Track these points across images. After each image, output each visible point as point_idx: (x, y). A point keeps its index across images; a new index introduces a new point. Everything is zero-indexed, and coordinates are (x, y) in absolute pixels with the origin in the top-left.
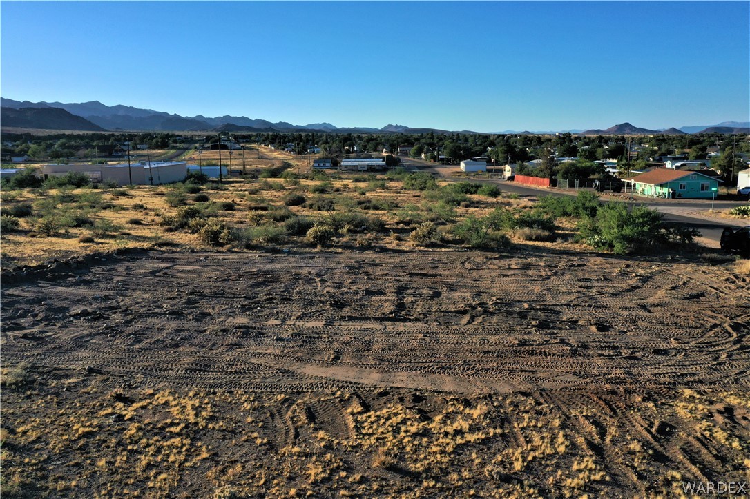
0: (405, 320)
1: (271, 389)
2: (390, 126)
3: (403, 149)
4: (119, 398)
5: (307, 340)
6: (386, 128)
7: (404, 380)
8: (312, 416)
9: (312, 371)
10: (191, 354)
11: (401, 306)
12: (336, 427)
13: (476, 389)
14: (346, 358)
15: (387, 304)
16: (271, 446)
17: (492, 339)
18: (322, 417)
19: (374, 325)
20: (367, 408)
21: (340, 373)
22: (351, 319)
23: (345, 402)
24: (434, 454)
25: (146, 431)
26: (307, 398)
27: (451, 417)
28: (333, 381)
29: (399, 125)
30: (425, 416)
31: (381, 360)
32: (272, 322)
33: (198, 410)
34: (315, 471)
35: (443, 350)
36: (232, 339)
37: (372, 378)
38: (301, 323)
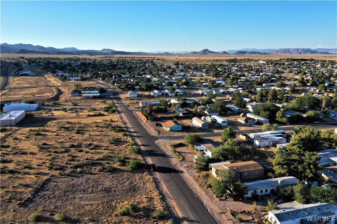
0: (92, 193)
1: (78, 205)
2: (104, 49)
3: (108, 79)
4: (65, 208)
5: (81, 198)
6: (103, 50)
7: (91, 203)
8: (82, 207)
9: (82, 203)
10: (69, 202)
11: (92, 191)
12: (84, 208)
13: (97, 202)
14: (85, 201)
15: (90, 190)
16: (80, 210)
17: (101, 195)
18: (83, 207)
19: (88, 195)
20: (87, 206)
21: (85, 202)
22: (86, 194)
23: (85, 206)
24: (92, 209)
25: (70, 210)
27: (94, 206)
28: (84, 204)
30: (92, 206)
31: (89, 200)
32: (76, 196)
33: (73, 208)
34: (83, 212)
35: (95, 198)
36: (72, 199)
37: (88, 203)
38: (80, 195)
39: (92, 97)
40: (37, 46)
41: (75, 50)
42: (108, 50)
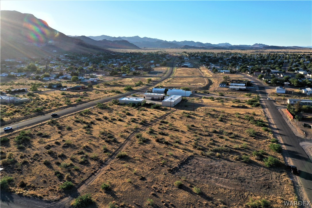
0: (227, 178)
1: (213, 185)
2: (256, 44)
3: (256, 73)
4: (202, 184)
5: (216, 180)
6: (254, 45)
7: (225, 186)
8: (217, 188)
9: (217, 184)
10: (206, 180)
11: (227, 176)
12: (218, 190)
13: (230, 188)
14: (220, 183)
15: (225, 175)
16: (214, 190)
17: (235, 183)
19: (223, 179)
20: (221, 188)
21: (219, 185)
22: (221, 177)
23: (219, 188)
24: (225, 193)
25: (206, 187)
26: (216, 187)
27: (227, 190)
29: (261, 44)
30: (225, 190)
31: (223, 184)
32: (213, 176)
34: (217, 192)
35: (229, 183)
36: (209, 179)
37: (222, 186)
38: (216, 177)
39: (238, 89)
40: (198, 42)
41: (228, 45)
42: (260, 44)
